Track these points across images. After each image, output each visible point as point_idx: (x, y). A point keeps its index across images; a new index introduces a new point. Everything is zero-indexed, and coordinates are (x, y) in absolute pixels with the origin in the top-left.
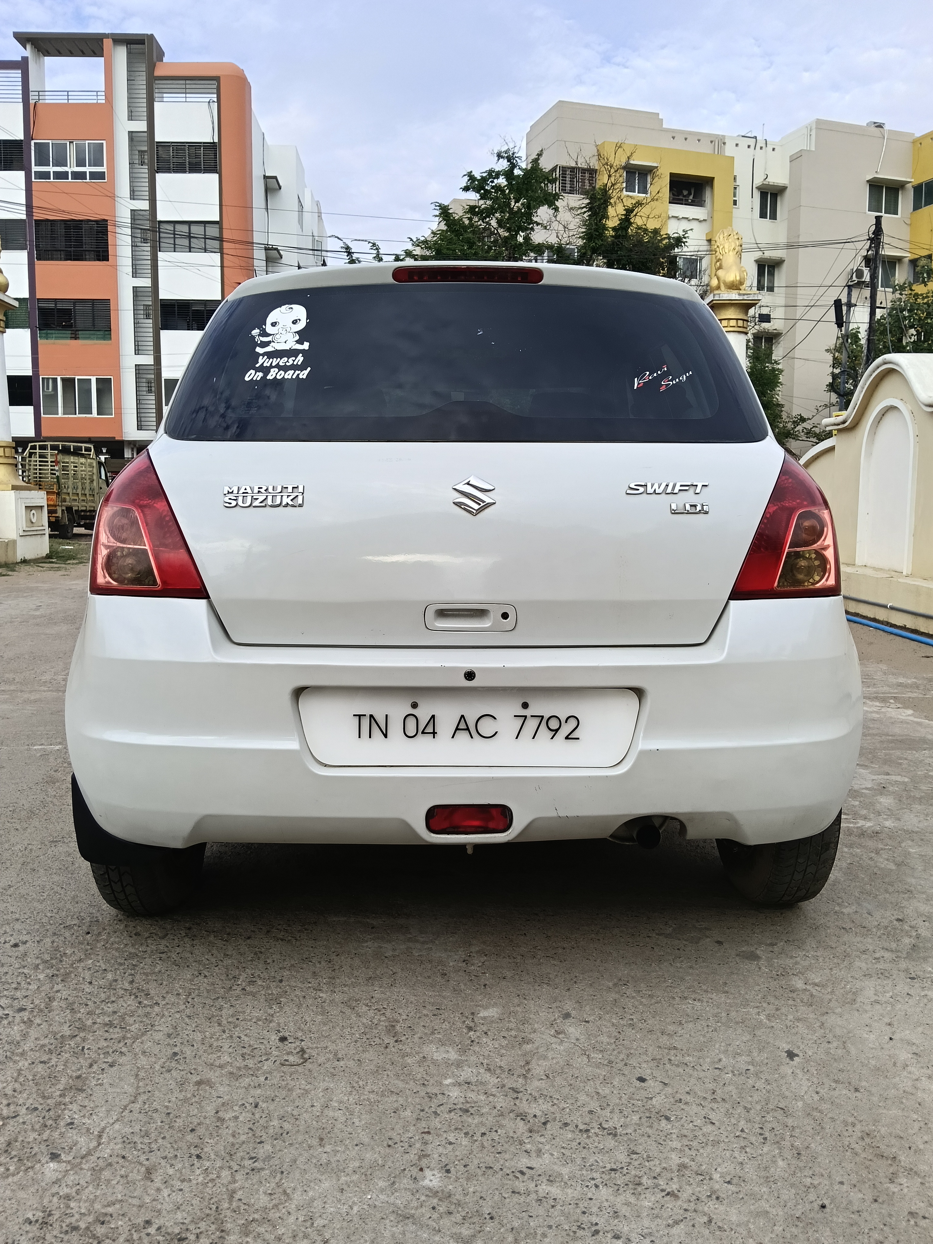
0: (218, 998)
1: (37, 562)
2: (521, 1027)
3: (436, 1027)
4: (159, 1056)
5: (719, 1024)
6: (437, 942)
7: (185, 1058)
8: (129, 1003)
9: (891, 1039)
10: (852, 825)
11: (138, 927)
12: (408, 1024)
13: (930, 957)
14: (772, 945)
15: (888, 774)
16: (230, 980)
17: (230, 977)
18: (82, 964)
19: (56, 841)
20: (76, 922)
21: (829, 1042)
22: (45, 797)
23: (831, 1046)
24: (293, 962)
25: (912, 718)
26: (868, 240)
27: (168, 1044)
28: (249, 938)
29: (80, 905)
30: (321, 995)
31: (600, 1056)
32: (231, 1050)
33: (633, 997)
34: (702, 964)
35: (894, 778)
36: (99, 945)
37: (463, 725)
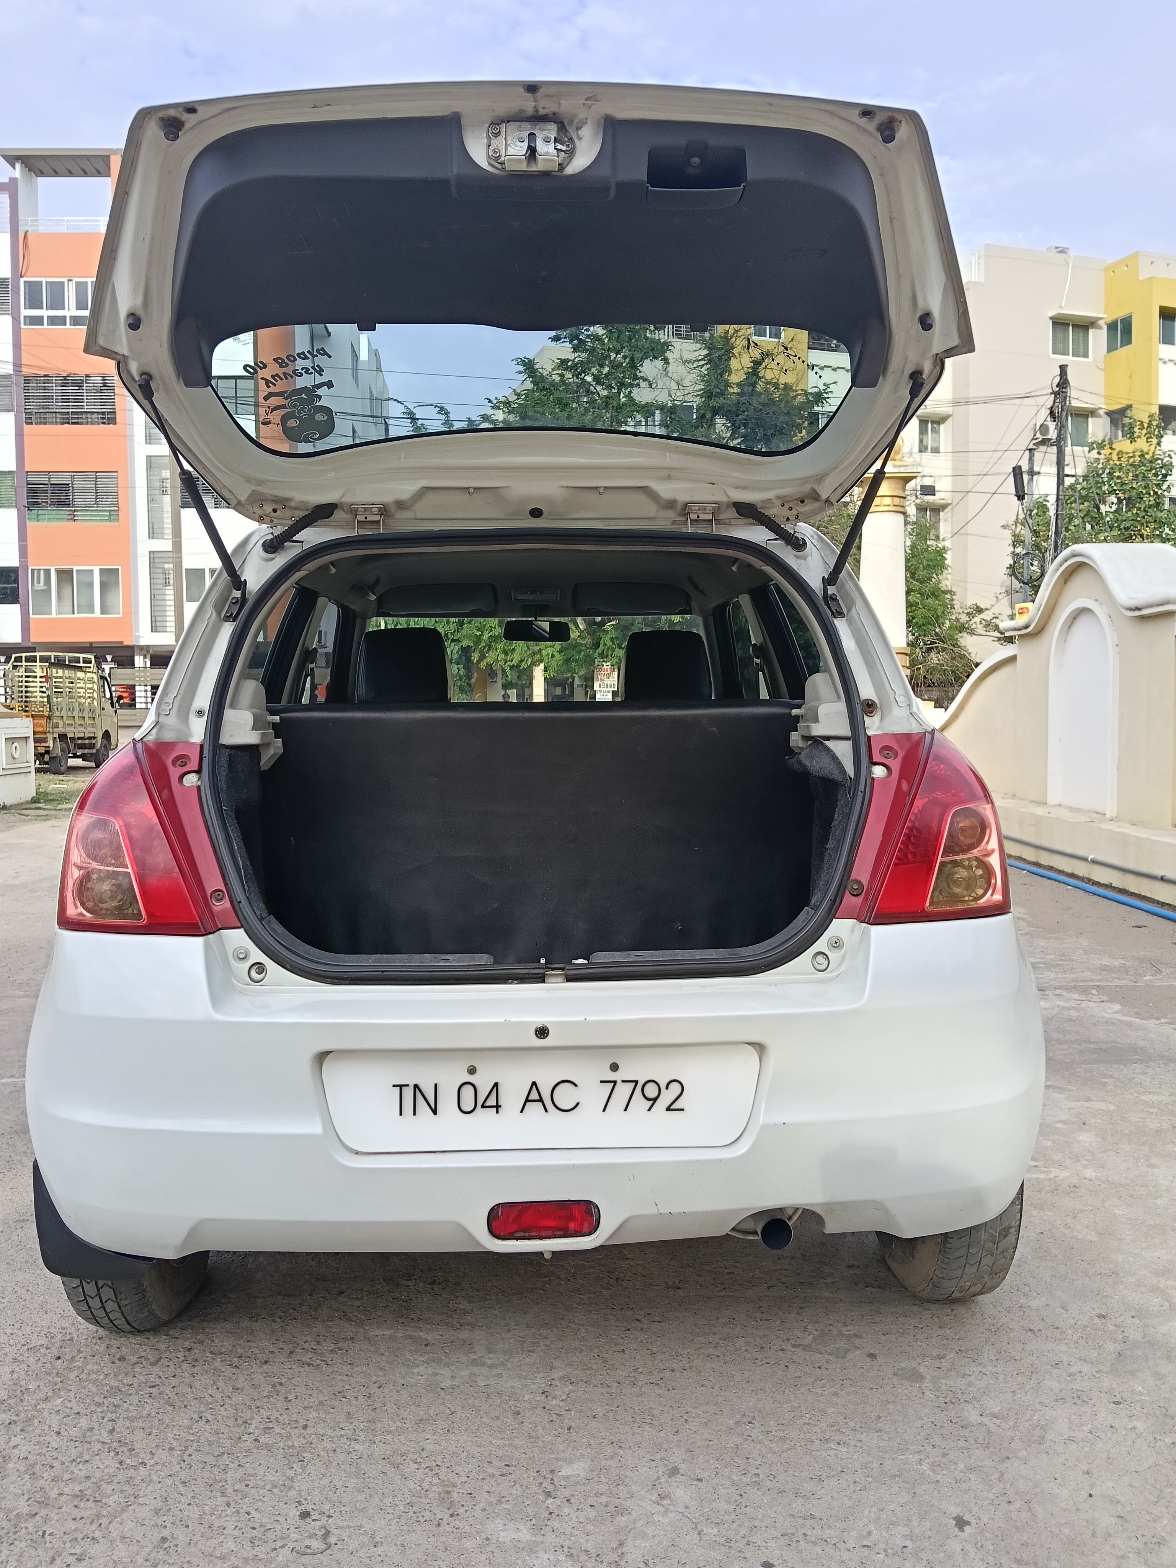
0: (223, 1453)
1: (19, 807)
2: (615, 1490)
3: (504, 1493)
4: (142, 1543)
5: (870, 1479)
6: (509, 1365)
7: (177, 1545)
8: (107, 1462)
9: (1090, 1495)
10: (1042, 1176)
11: (124, 1349)
12: (468, 1488)
13: (1140, 1371)
14: (940, 1357)
15: (1089, 1099)
16: (239, 1426)
17: (240, 1421)
18: (49, 1405)
19: (23, 1221)
20: (43, 1341)
21: (1010, 1502)
22: (13, 1154)
23: (1011, 1507)
24: (322, 1398)
25: (1119, 1016)
26: (1051, 394)
27: (156, 1525)
28: (266, 1362)
29: (50, 1315)
30: (357, 1447)
31: (715, 1531)
32: (236, 1533)
33: (760, 1442)
34: (849, 1390)
35: (1096, 1105)
36: (72, 1376)
37: (534, 1095)
